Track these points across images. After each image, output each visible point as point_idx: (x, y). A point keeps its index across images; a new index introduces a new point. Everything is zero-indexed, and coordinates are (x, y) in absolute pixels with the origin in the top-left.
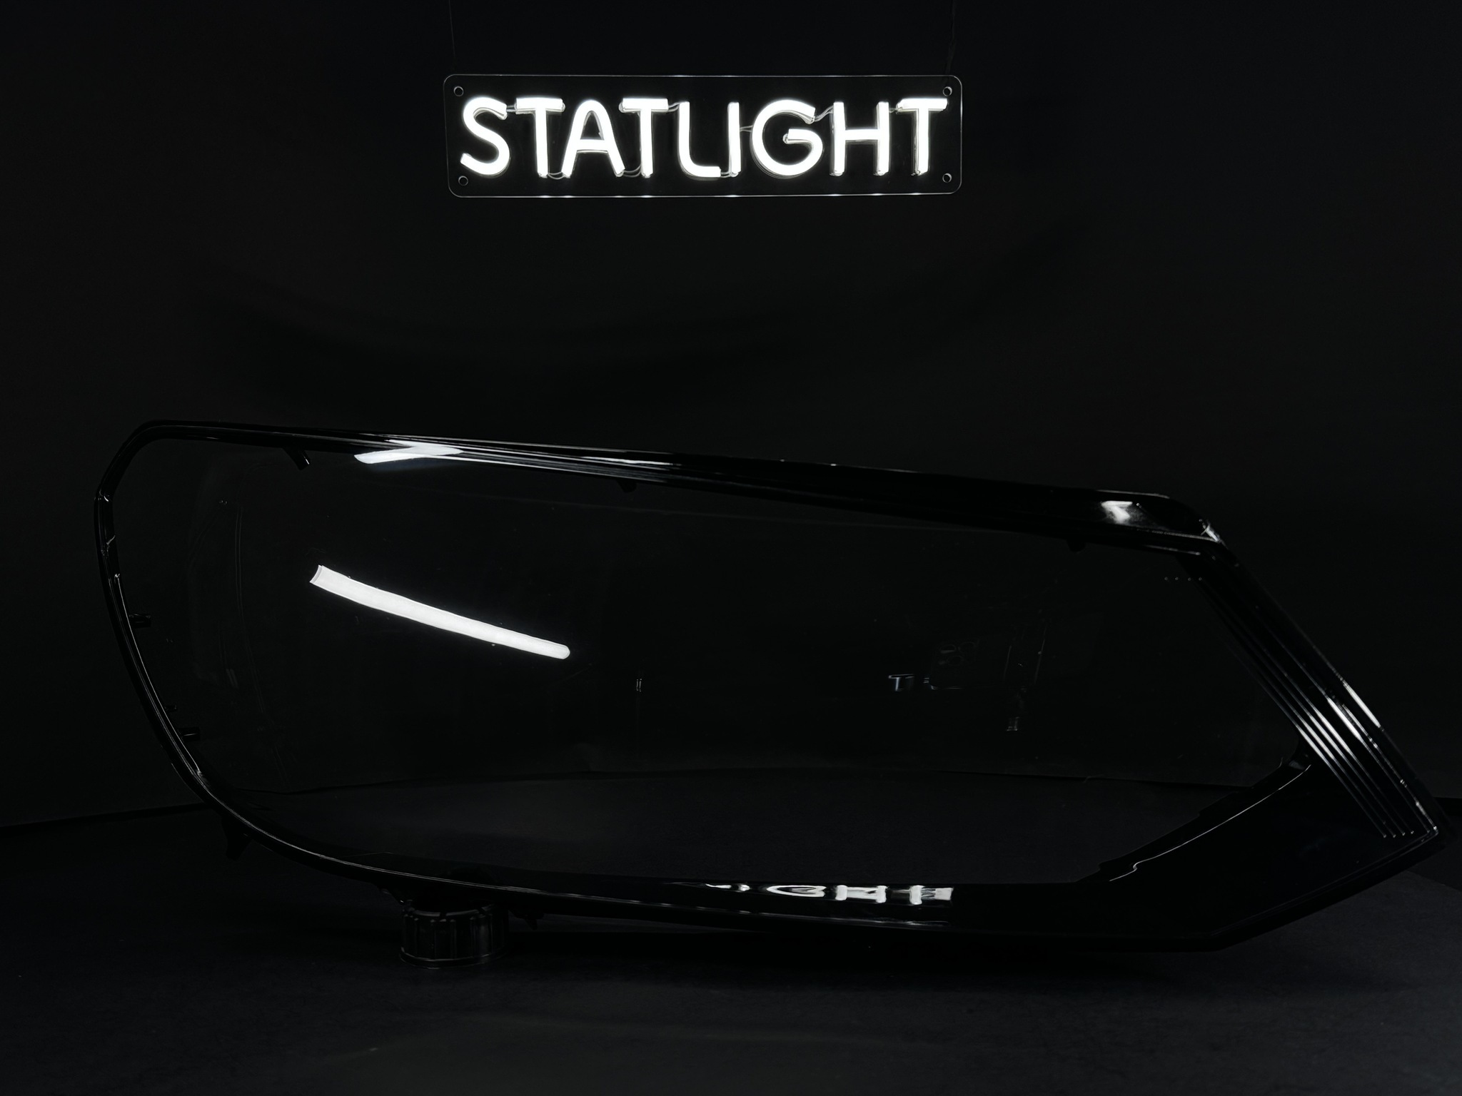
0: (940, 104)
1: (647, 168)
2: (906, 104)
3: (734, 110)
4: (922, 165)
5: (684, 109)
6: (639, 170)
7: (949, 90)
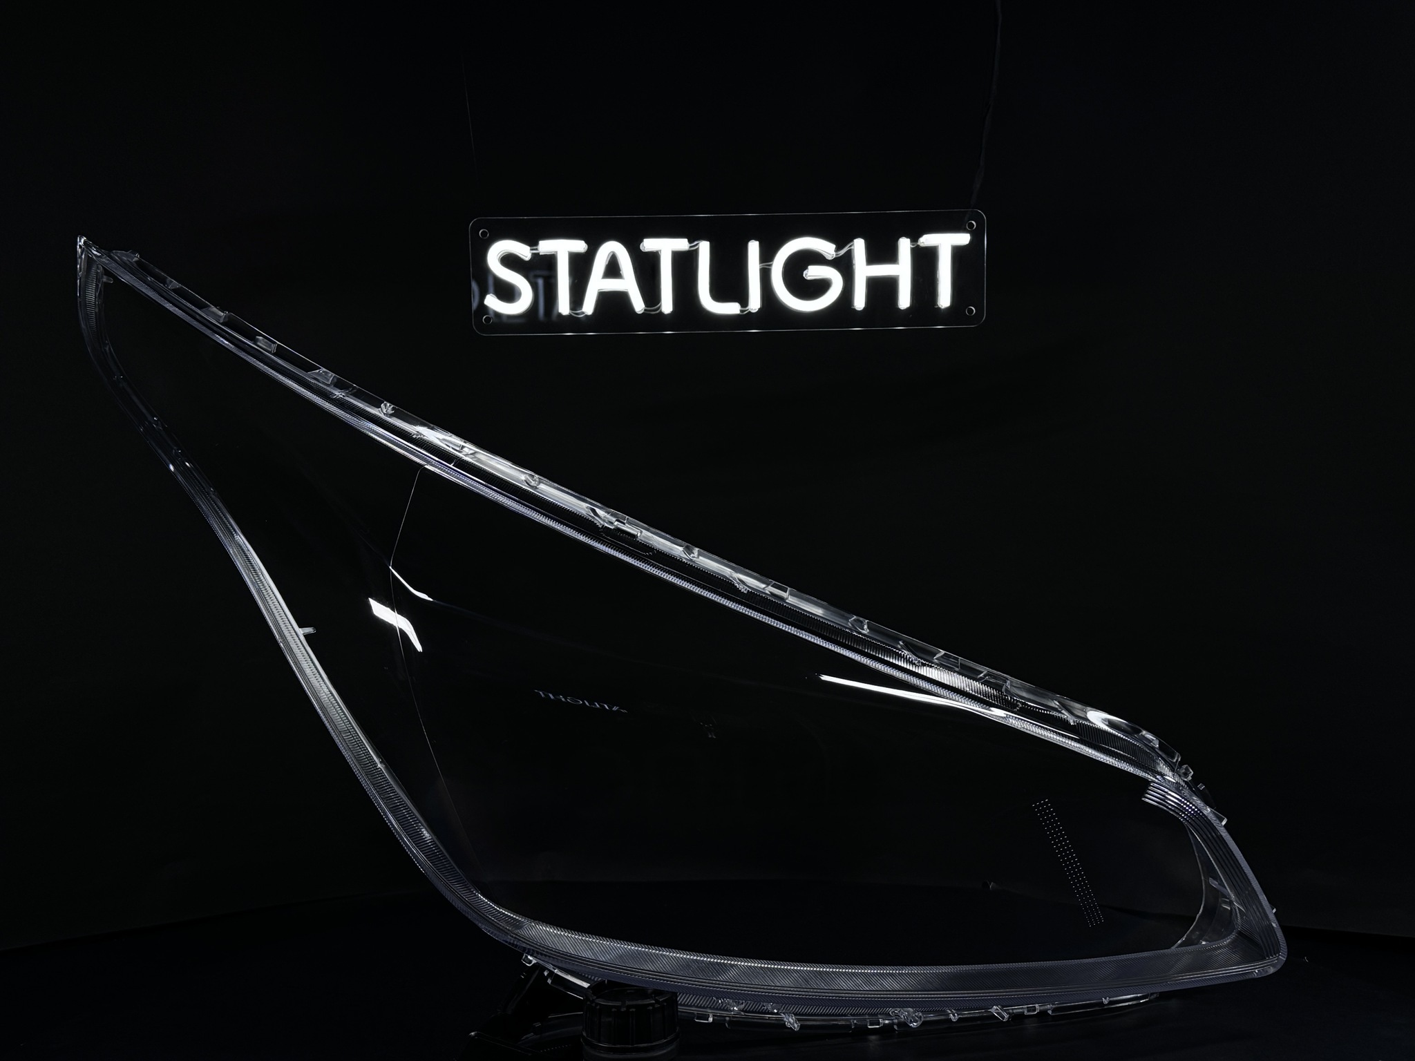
0: (963, 239)
1: (667, 306)
2: (927, 240)
3: (754, 248)
4: (944, 299)
5: (704, 248)
6: (660, 307)
7: (973, 225)
